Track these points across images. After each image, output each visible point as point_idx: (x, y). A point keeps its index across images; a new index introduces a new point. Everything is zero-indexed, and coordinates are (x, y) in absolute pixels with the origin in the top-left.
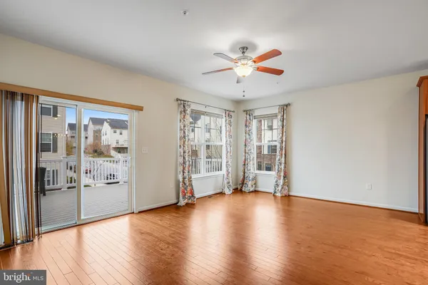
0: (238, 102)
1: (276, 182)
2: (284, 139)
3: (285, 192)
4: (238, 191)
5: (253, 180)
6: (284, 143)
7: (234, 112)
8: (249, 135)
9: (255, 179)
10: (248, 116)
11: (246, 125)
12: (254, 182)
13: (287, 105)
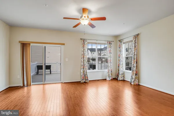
0: (116, 37)
1: (132, 76)
2: (136, 54)
3: (136, 83)
4: (115, 79)
5: (122, 74)
6: (136, 55)
7: (113, 41)
8: (120, 52)
9: (123, 74)
10: (120, 43)
11: (119, 48)
12: (123, 75)
13: (138, 35)
